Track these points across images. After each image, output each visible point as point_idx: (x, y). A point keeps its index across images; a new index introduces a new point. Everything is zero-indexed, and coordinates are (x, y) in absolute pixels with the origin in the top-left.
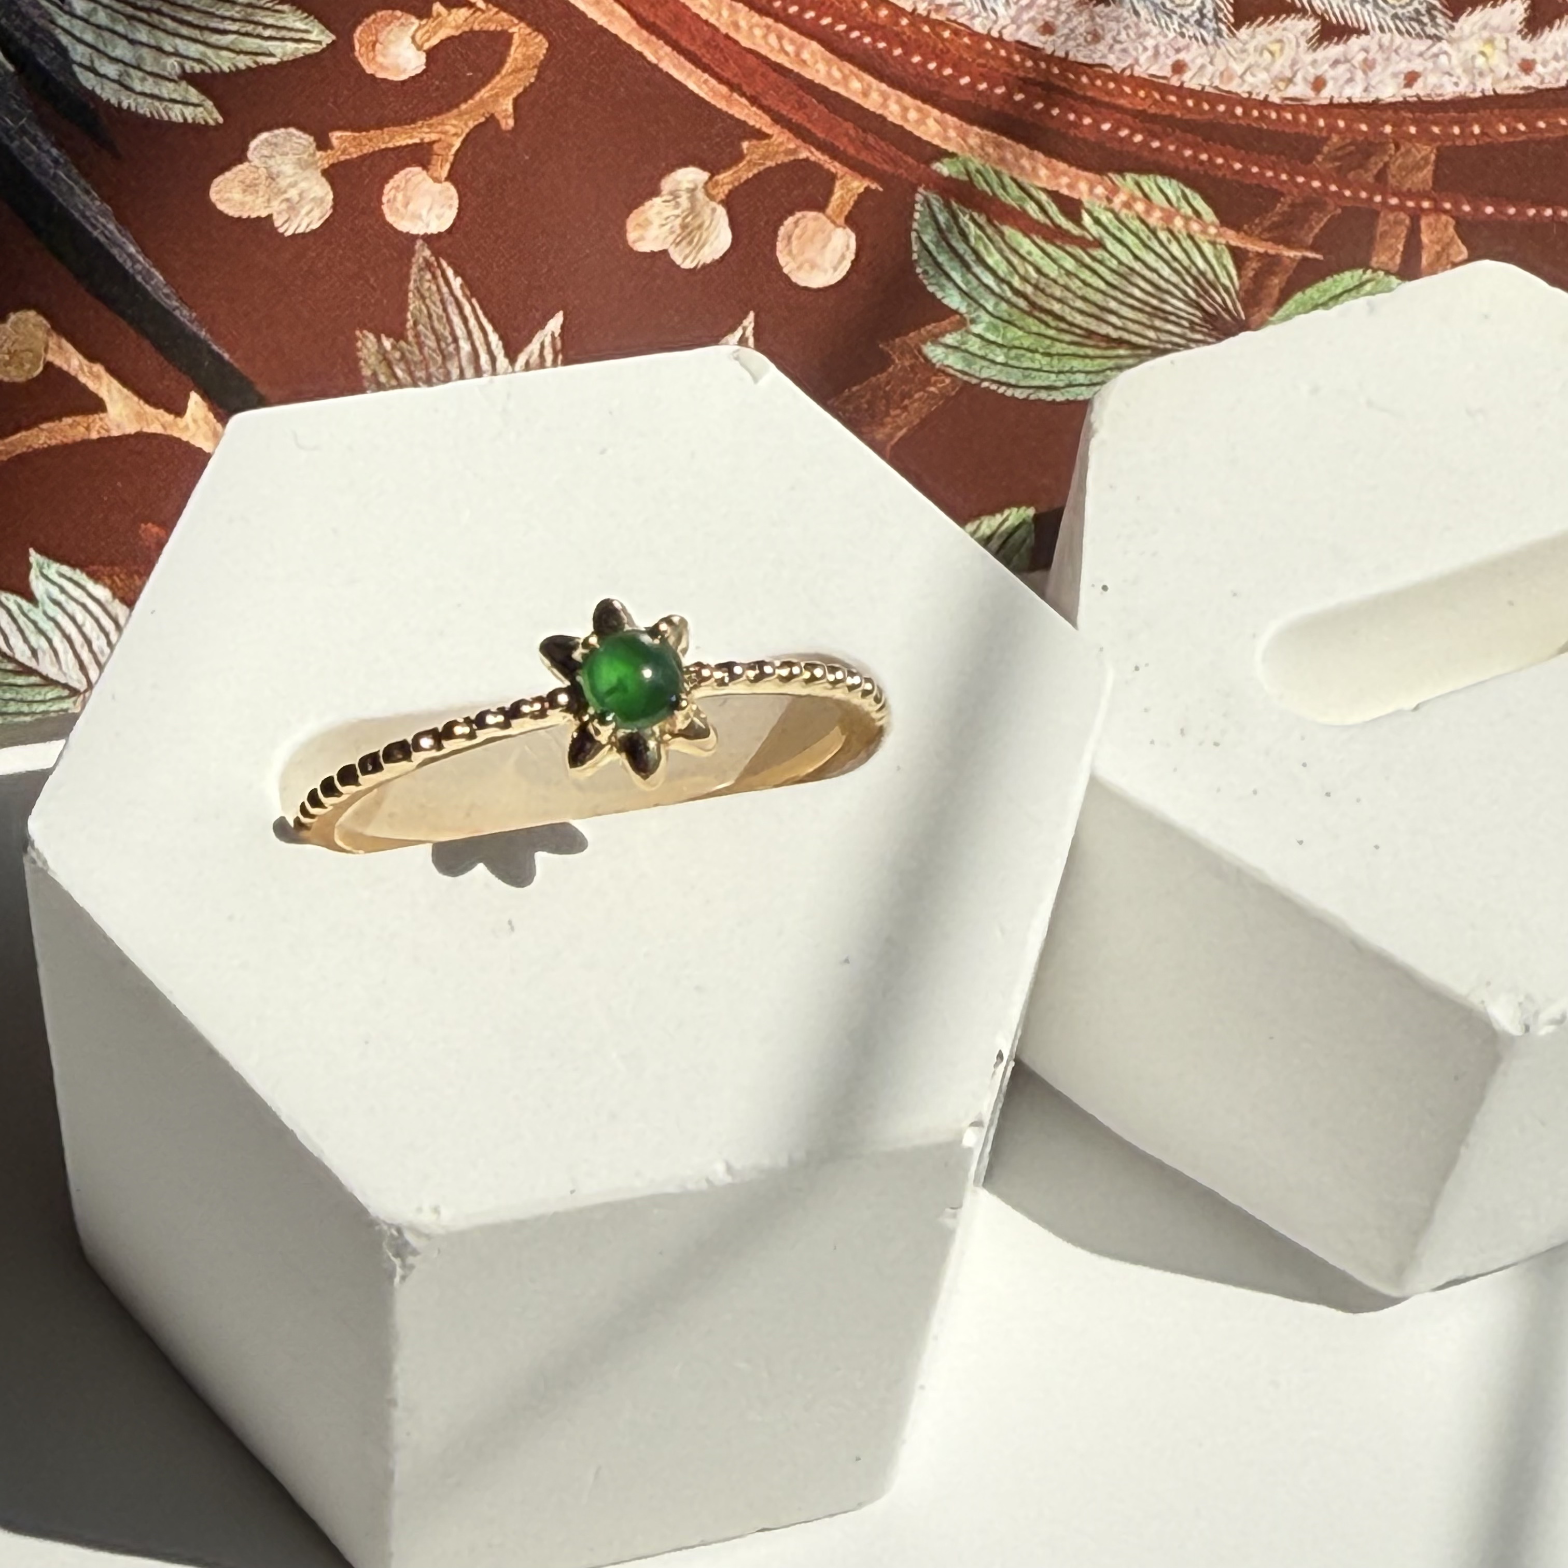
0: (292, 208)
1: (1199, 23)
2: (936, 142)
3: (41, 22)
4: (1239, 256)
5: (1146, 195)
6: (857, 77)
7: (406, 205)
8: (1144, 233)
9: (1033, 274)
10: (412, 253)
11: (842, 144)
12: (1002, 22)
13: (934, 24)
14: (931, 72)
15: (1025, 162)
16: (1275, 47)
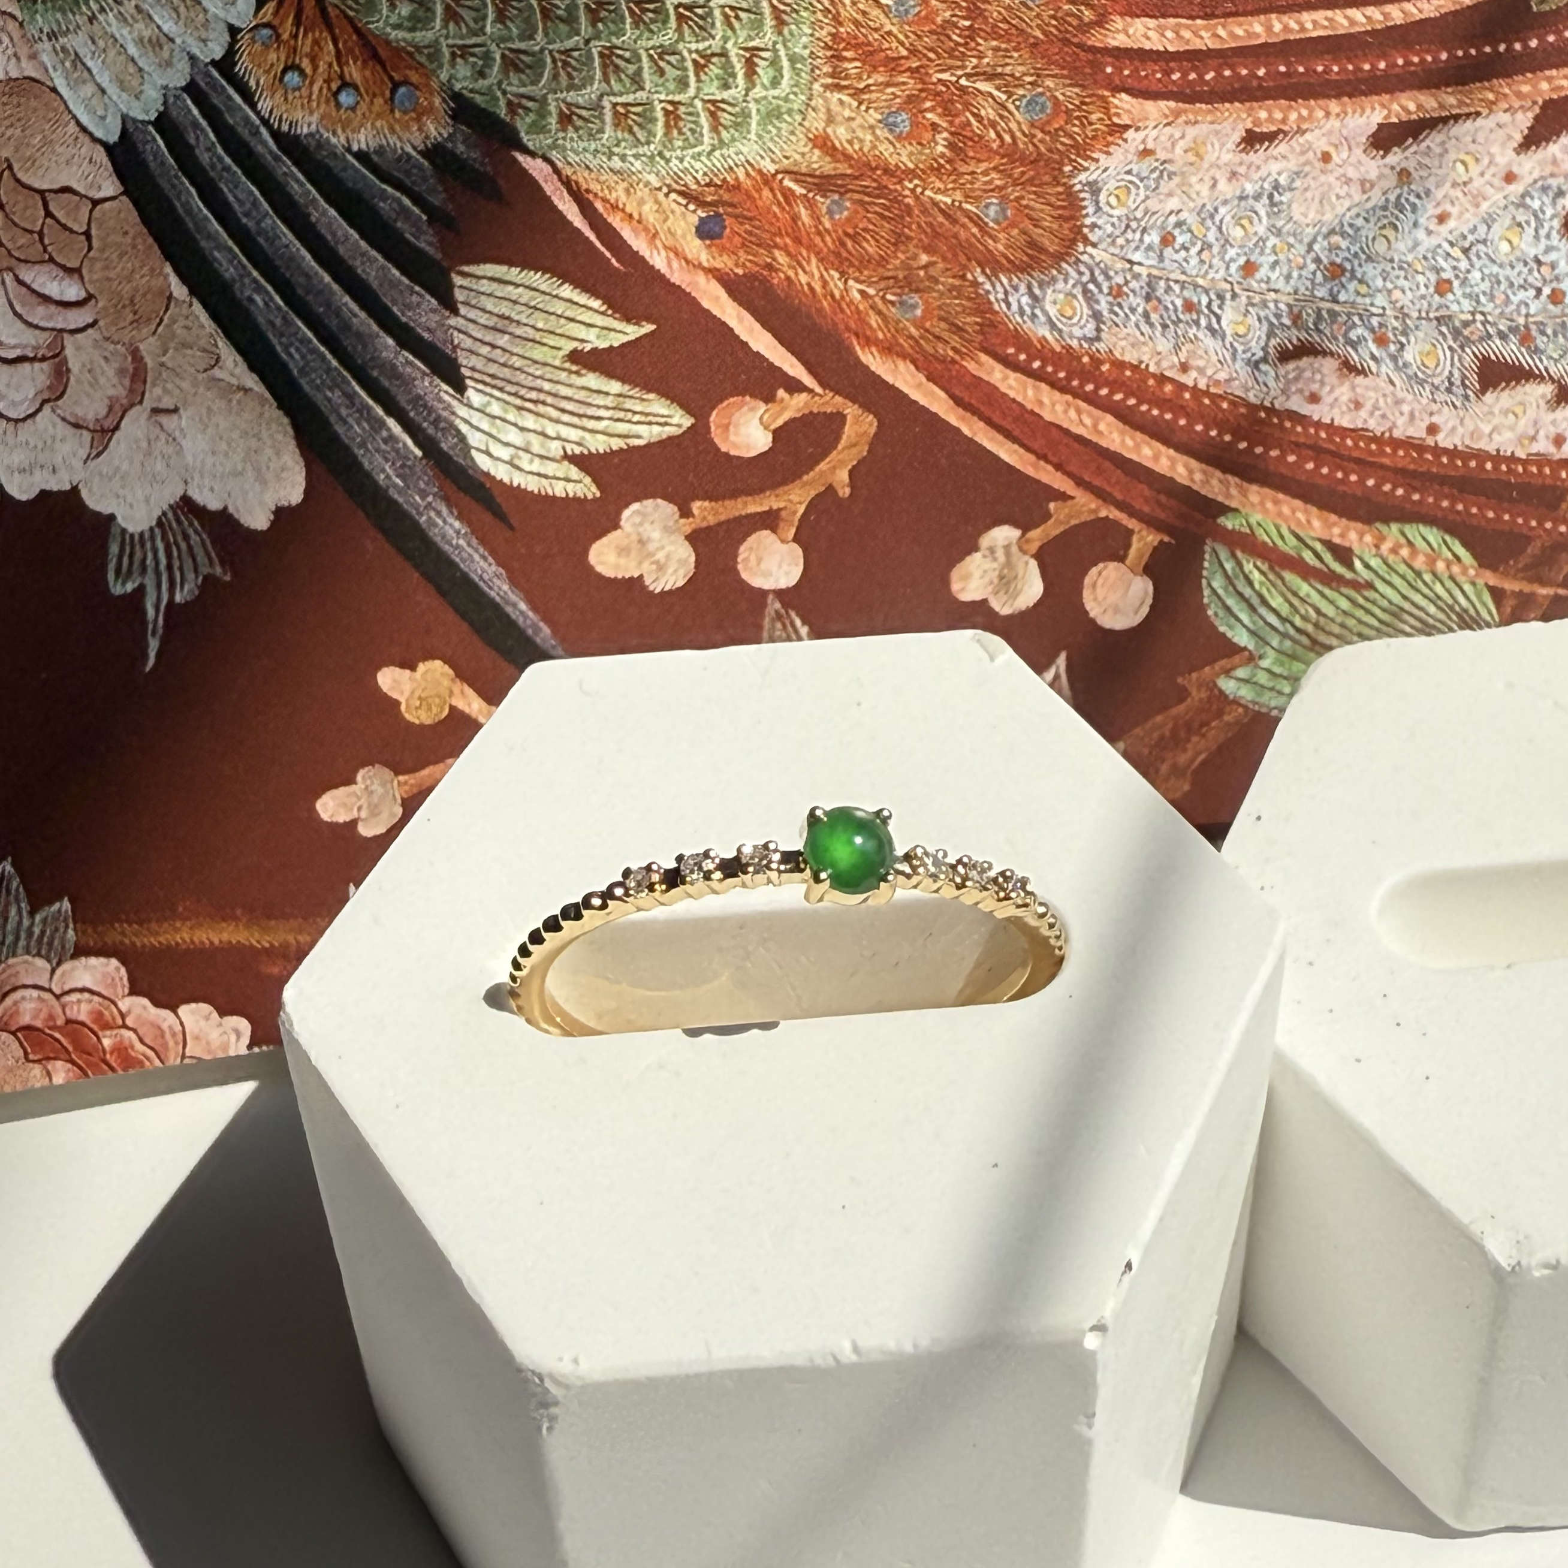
0: (661, 567)
1: (1449, 390)
2: (1220, 499)
3: (445, 414)
4: (1497, 594)
5: (1410, 543)
6: (1148, 444)
7: (759, 564)
8: (1410, 576)
9: (1312, 613)
10: (764, 605)
11: (1138, 504)
12: (1273, 393)
13: (1214, 397)
14: (1213, 438)
15: (1300, 515)
16: (1519, 410)
